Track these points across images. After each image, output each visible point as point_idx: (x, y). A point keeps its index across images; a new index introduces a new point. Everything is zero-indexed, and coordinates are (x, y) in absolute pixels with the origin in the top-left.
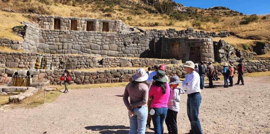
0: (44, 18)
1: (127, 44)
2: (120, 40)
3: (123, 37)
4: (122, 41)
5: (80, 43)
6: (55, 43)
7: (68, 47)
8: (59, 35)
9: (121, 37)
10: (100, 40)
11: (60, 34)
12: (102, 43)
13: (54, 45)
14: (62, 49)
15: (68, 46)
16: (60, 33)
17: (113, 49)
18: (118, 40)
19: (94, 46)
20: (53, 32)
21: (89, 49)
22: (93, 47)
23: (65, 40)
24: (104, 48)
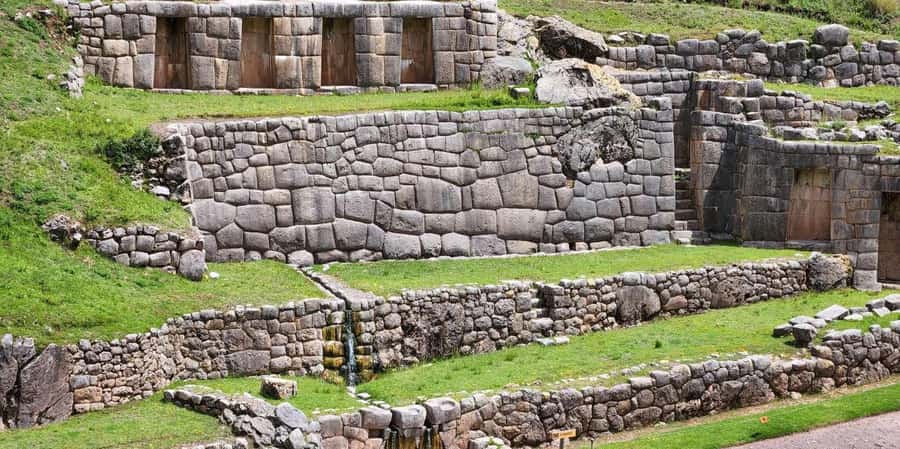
0: (102, 16)
1: (577, 164)
2: (546, 149)
3: (558, 131)
4: (554, 155)
5: (366, 180)
6: (257, 194)
7: (319, 210)
8: (270, 148)
9: (546, 130)
10: (453, 158)
11: (270, 143)
12: (466, 175)
13: (257, 203)
14: (296, 221)
15: (318, 201)
16: (271, 135)
17: (521, 200)
18: (533, 151)
19: (435, 191)
20: (239, 135)
21: (409, 208)
22: (428, 196)
23: (301, 173)
24: (479, 200)
